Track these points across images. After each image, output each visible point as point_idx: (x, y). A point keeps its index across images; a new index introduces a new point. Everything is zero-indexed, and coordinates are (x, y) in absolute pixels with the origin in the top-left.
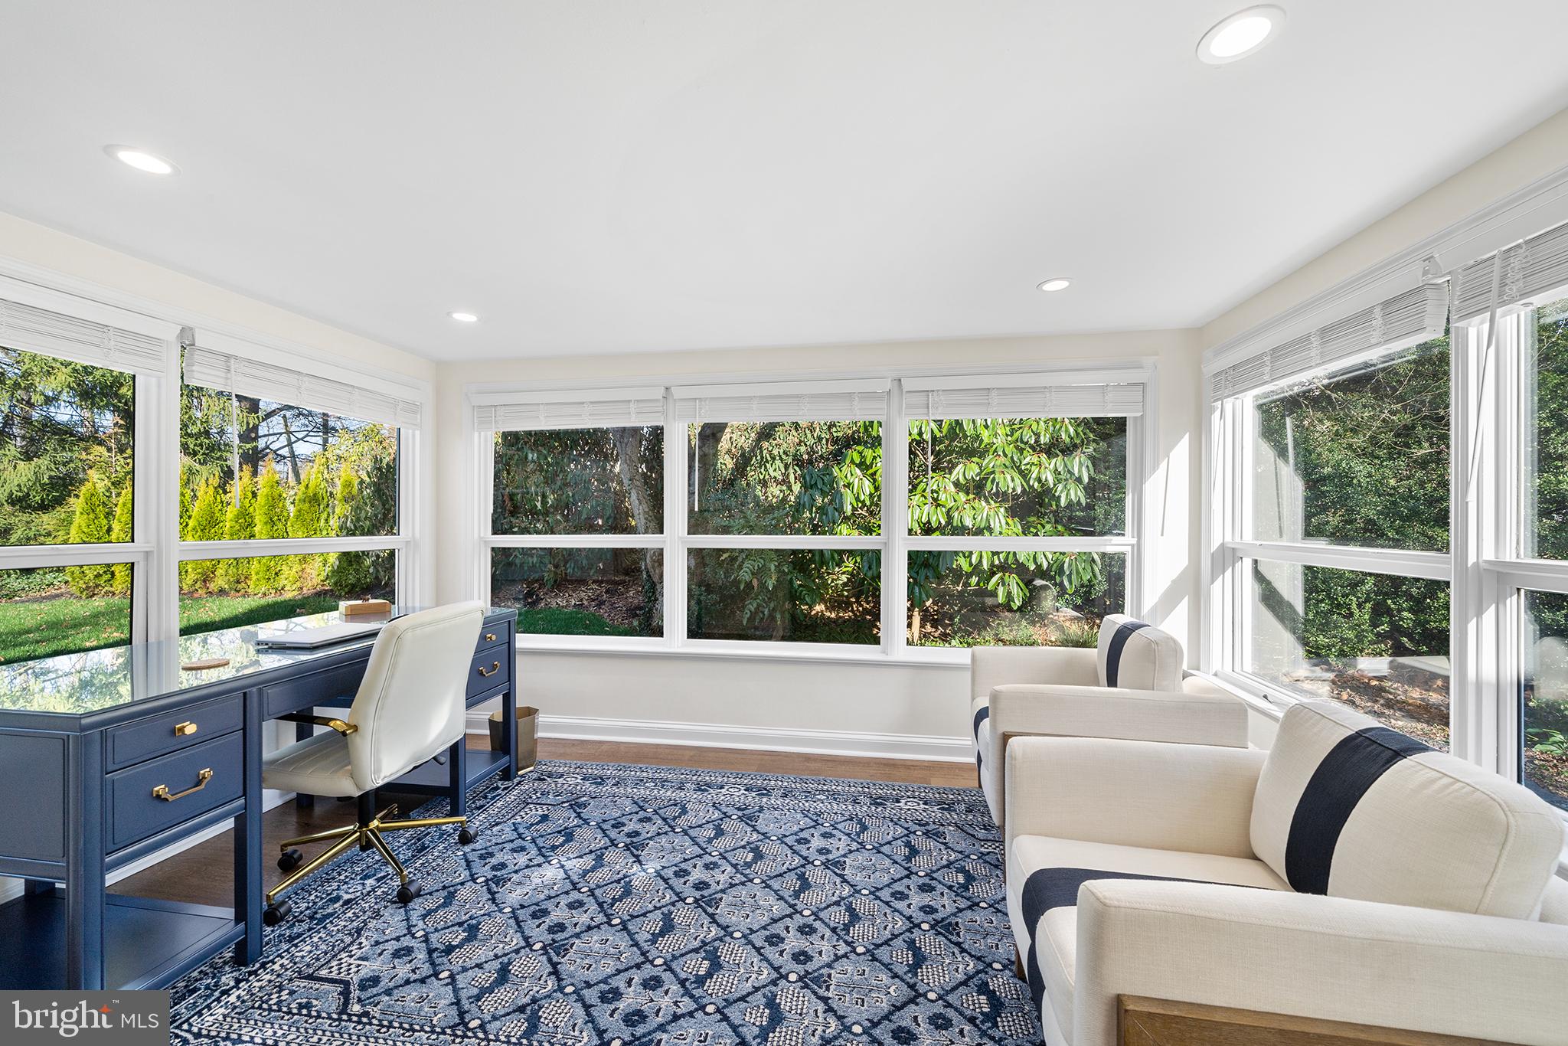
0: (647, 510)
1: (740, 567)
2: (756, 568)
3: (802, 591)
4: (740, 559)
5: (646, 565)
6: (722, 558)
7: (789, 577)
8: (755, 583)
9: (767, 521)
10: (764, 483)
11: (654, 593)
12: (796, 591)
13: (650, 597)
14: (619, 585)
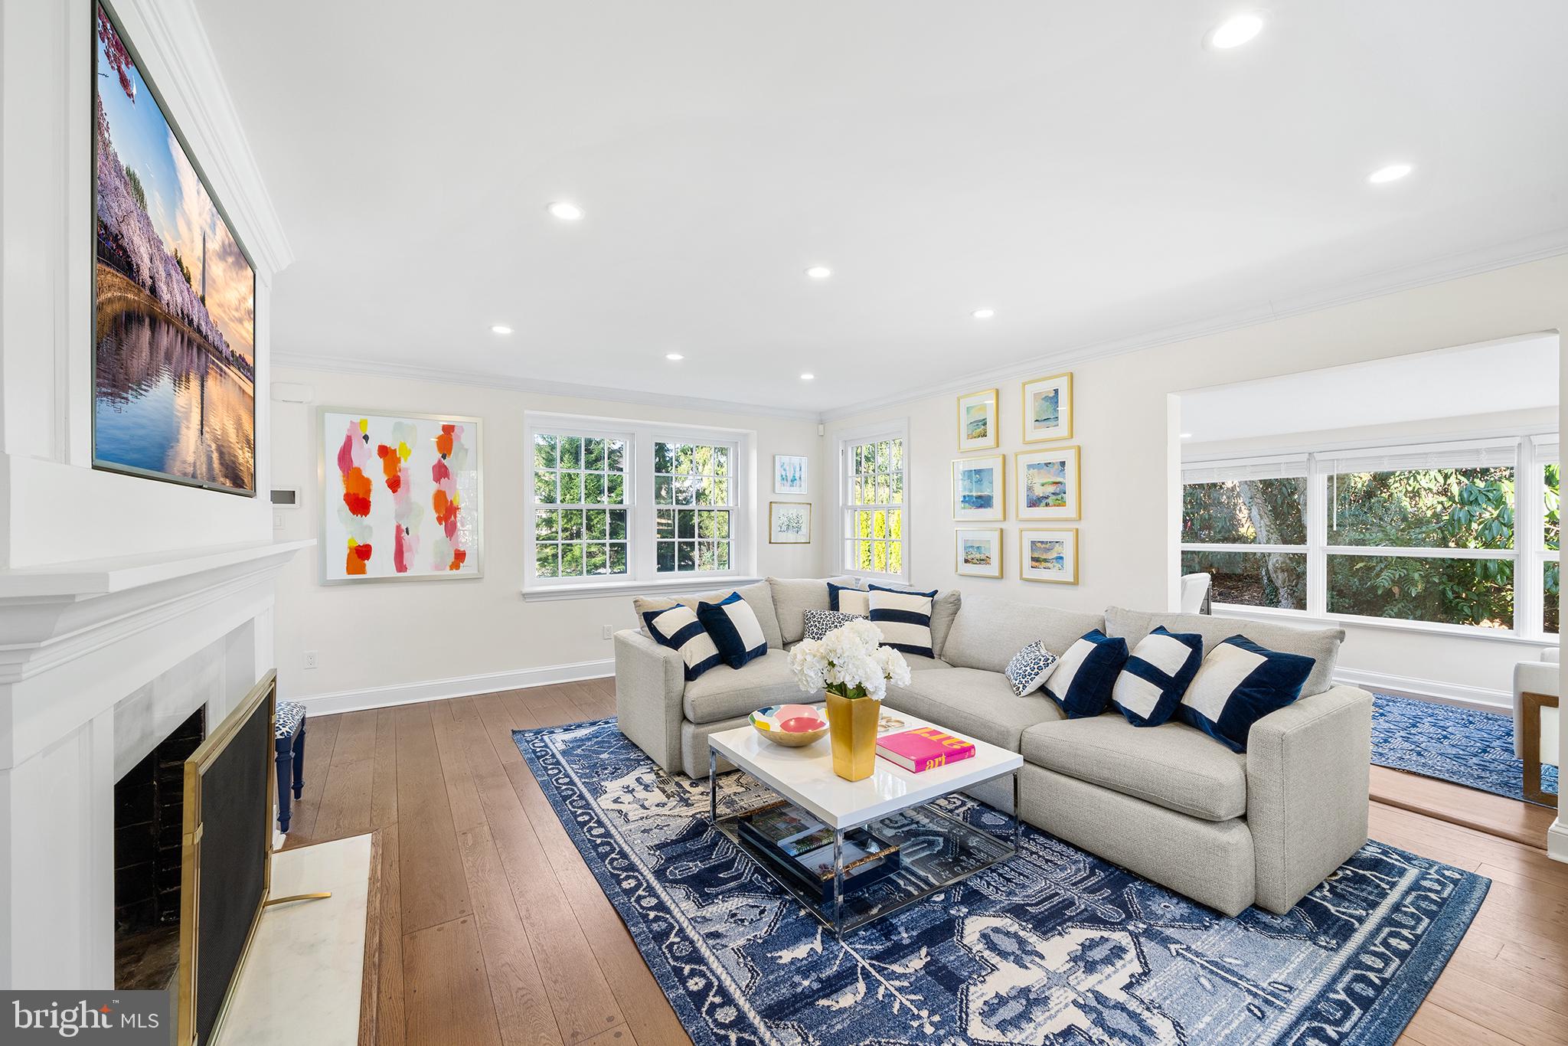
0: (1269, 523)
1: (1378, 575)
2: (1397, 576)
3: (1458, 603)
4: (1378, 569)
5: (1267, 570)
6: (1358, 567)
7: (1441, 587)
8: (1396, 590)
9: (1414, 534)
10: (1415, 494)
11: (1276, 596)
12: (1451, 602)
13: (1271, 600)
14: (1232, 589)
